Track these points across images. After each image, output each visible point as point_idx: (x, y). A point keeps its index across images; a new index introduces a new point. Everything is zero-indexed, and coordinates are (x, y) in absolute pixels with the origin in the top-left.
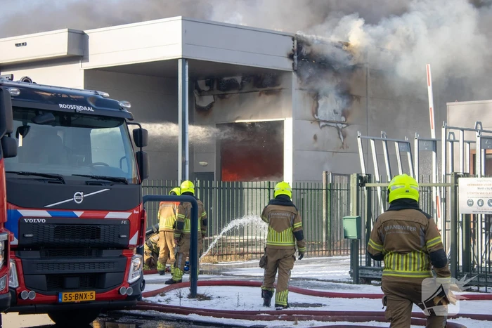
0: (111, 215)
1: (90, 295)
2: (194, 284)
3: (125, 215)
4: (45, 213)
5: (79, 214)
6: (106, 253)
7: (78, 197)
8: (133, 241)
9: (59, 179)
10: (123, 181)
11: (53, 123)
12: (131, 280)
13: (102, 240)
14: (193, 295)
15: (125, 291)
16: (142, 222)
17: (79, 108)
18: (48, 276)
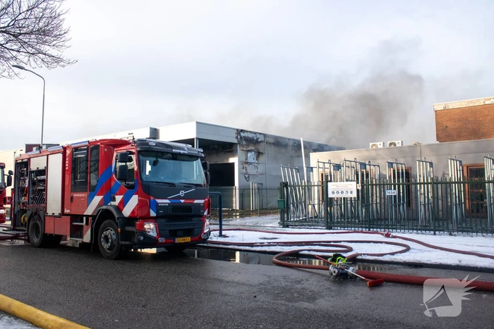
0: (196, 201)
1: (188, 239)
2: (221, 230)
3: (202, 201)
4: (168, 201)
5: (182, 201)
6: (194, 219)
7: (182, 193)
8: (206, 213)
9: (173, 185)
10: (200, 185)
11: (169, 159)
12: (205, 231)
13: (193, 213)
14: (221, 235)
15: (203, 237)
16: (209, 204)
17: (182, 152)
18: (170, 231)
